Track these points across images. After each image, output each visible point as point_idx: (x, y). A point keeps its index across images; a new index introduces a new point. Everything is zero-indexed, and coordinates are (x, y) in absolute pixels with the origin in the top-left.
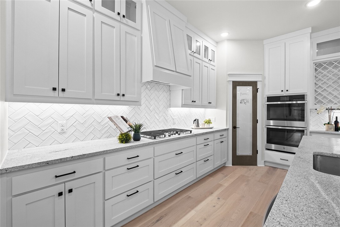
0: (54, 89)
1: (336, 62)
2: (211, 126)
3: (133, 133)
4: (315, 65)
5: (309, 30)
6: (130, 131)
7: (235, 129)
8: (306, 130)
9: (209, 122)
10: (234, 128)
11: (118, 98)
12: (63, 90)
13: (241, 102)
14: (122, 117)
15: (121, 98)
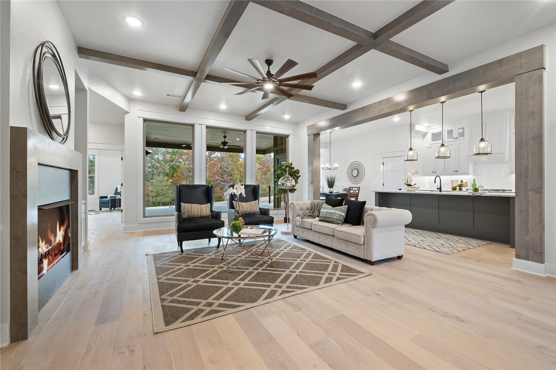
12: (435, 172)
15: (456, 172)
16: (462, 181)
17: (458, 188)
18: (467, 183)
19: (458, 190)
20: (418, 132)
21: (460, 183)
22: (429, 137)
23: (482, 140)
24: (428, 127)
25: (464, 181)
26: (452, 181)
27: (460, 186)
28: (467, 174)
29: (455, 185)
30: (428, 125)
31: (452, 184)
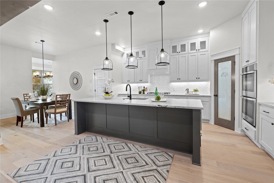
9: (196, 91)
10: (216, 96)
12: (129, 81)
13: (222, 75)
15: (141, 81)
16: (144, 87)
17: (142, 92)
18: (147, 88)
19: (142, 93)
20: (118, 51)
21: (143, 88)
22: (125, 55)
23: (162, 50)
24: (124, 49)
25: (145, 87)
26: (139, 87)
27: (144, 91)
28: (147, 82)
29: (140, 90)
30: (124, 47)
31: (139, 90)
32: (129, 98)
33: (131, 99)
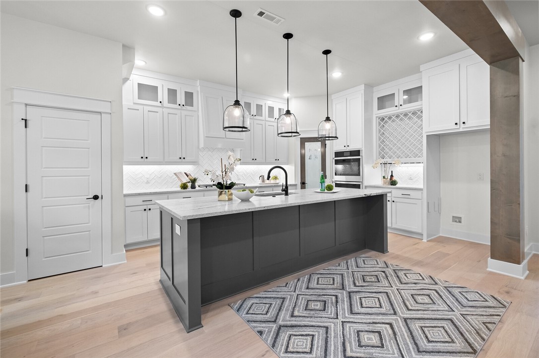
0: (142, 158)
1: (401, 114)
2: (277, 181)
3: (190, 184)
4: (379, 118)
5: (362, 87)
6: (189, 182)
7: (304, 185)
8: (362, 184)
9: (276, 178)
10: (303, 183)
11: (180, 160)
12: (147, 158)
13: (310, 158)
14: (185, 173)
15: (182, 160)
26: (175, 174)
27: (193, 181)
29: (184, 181)
32: (284, 192)
33: (287, 194)
